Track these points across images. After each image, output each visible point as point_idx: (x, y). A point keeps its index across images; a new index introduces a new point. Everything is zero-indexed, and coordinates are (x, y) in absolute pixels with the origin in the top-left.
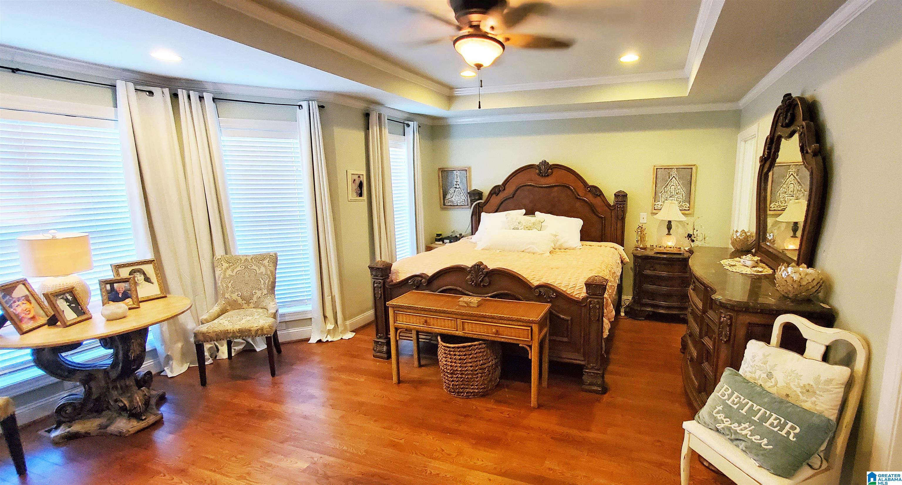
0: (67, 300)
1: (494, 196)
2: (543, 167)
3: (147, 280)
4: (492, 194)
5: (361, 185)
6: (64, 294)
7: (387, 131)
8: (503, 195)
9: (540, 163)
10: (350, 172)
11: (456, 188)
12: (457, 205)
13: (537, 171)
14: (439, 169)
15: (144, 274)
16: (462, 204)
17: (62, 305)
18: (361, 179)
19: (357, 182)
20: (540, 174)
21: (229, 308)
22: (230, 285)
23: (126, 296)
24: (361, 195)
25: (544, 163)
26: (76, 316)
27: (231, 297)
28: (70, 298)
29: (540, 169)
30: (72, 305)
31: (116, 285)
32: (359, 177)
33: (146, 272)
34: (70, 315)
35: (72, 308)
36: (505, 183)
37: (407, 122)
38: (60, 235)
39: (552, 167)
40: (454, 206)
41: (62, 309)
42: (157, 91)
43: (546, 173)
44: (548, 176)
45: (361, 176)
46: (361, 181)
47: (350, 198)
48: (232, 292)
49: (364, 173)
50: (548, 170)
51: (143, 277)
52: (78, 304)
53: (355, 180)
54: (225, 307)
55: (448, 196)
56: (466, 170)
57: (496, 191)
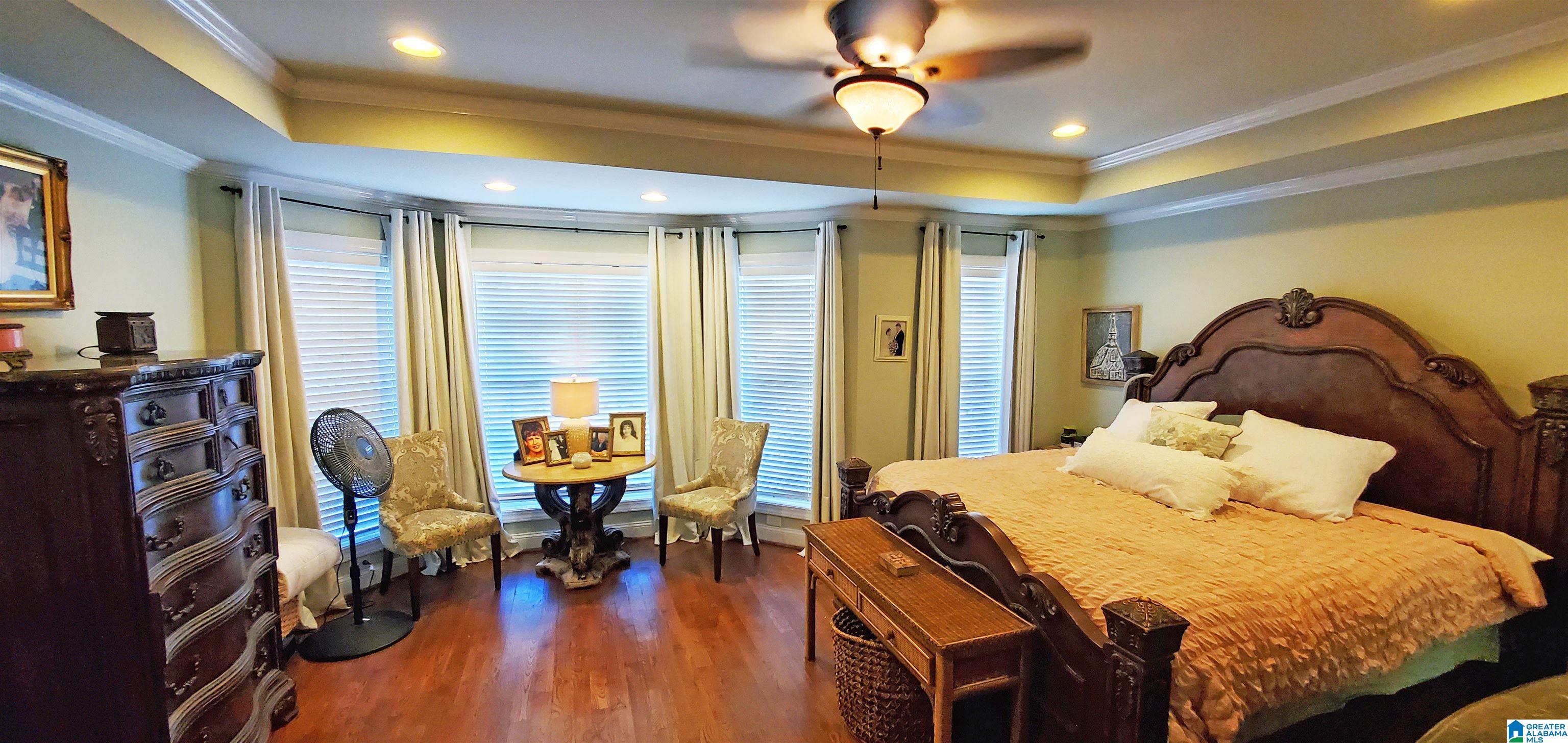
0: (558, 442)
1: (1175, 366)
2: (1292, 307)
3: (634, 434)
4: (1171, 364)
5: (900, 338)
6: (558, 435)
7: (958, 251)
8: (1195, 366)
9: (1286, 296)
10: (881, 318)
11: (1109, 346)
12: (1109, 380)
13: (1279, 315)
14: (1084, 310)
15: (633, 427)
16: (1118, 378)
17: (553, 445)
18: (903, 329)
19: (894, 332)
20: (1285, 321)
21: (713, 483)
22: (718, 456)
23: (604, 447)
24: (899, 352)
25: (1300, 294)
26: (560, 458)
27: (717, 469)
28: (561, 440)
29: (1284, 311)
30: (561, 447)
31: (600, 434)
32: (898, 325)
33: (634, 426)
34: (556, 456)
35: (559, 450)
36: (1200, 341)
37: (1010, 233)
38: (579, 380)
39: (1320, 305)
40: (1104, 381)
41: (551, 449)
42: (686, 232)
43: (1301, 320)
44: (1307, 326)
45: (903, 325)
46: (901, 331)
47: (878, 356)
48: (719, 464)
49: (909, 319)
50: (1307, 311)
51: (630, 430)
52: (566, 447)
53: (889, 330)
54: (710, 480)
55: (1095, 361)
56: (1131, 312)
57: (1179, 355)
